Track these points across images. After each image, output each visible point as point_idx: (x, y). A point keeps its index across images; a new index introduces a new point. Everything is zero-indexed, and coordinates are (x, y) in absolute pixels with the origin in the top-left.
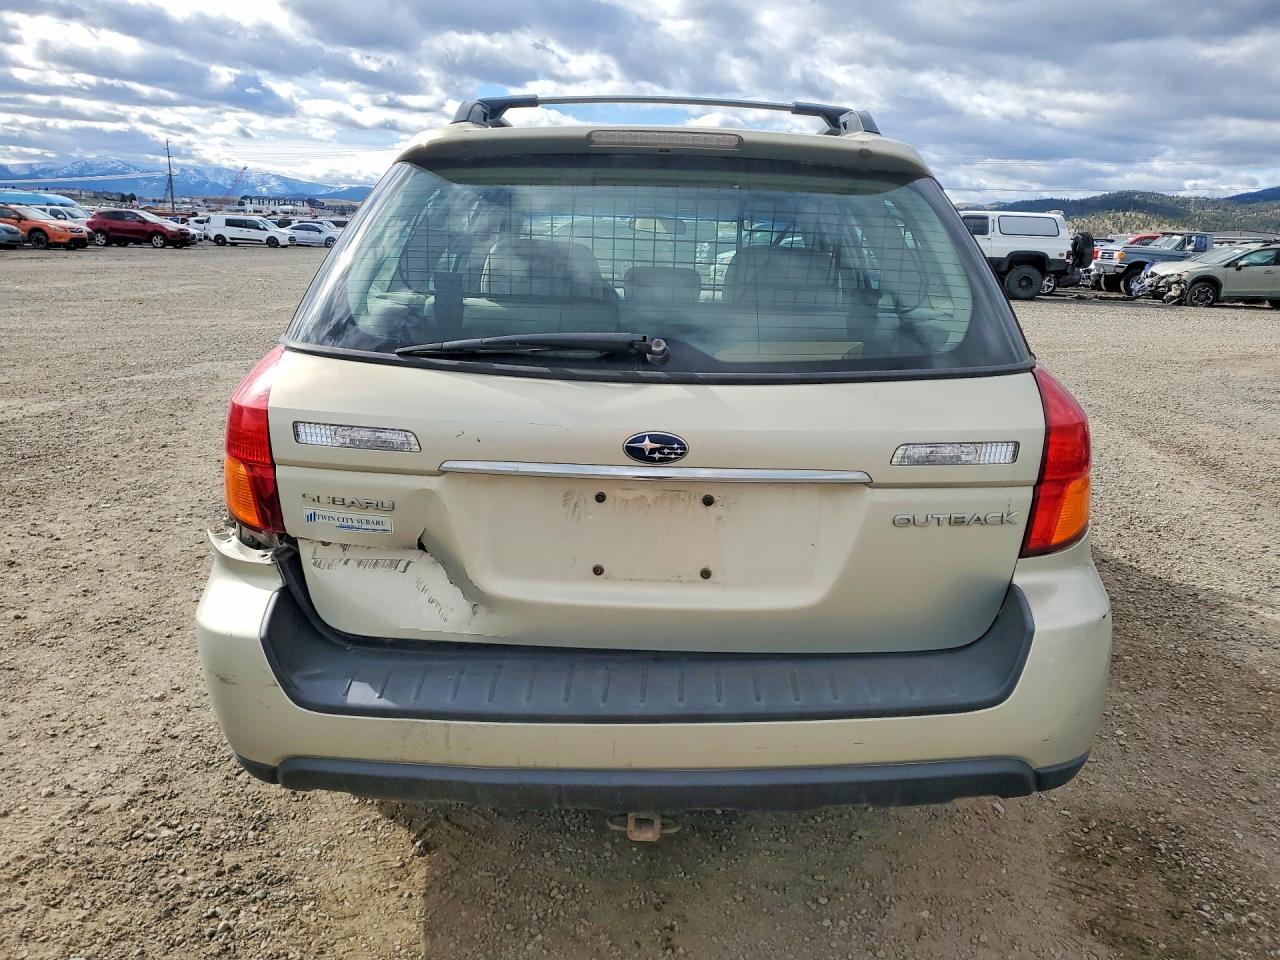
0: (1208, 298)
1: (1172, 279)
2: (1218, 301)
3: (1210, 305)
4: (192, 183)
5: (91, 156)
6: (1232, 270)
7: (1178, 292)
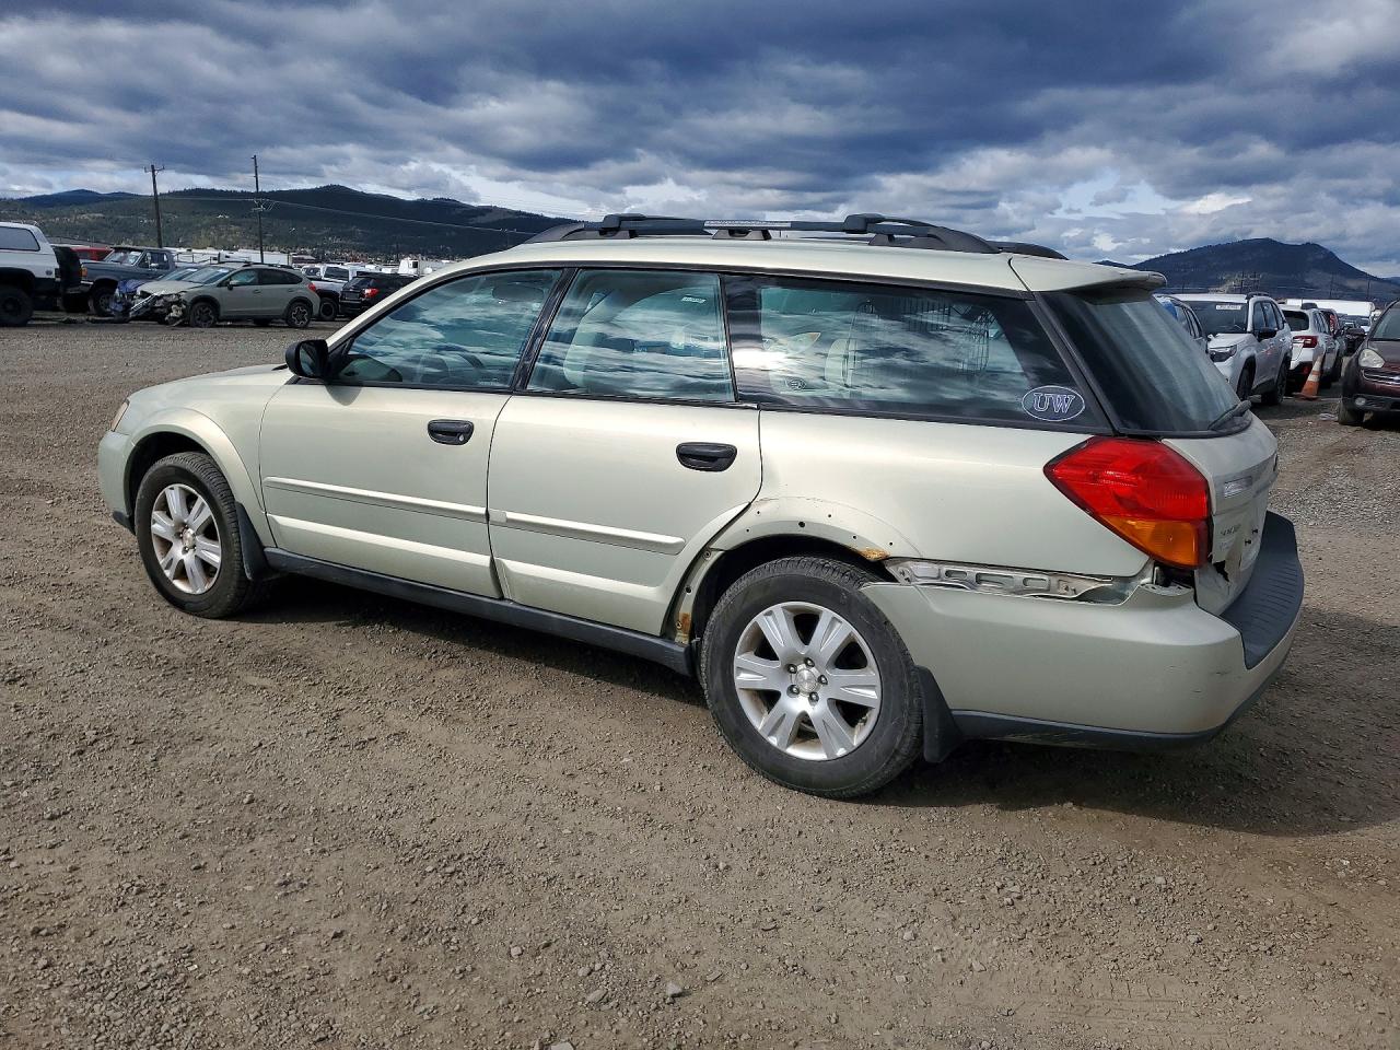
0: (210, 319)
1: (170, 299)
2: (220, 321)
3: (214, 326)
6: (225, 289)
7: (180, 313)
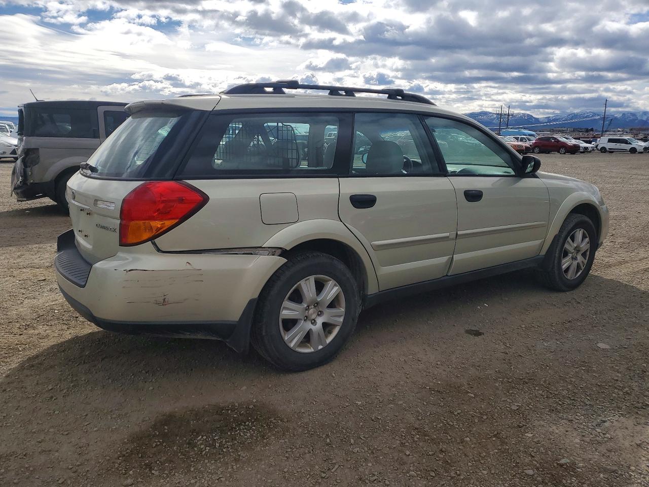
4: (627, 121)
5: (576, 111)
